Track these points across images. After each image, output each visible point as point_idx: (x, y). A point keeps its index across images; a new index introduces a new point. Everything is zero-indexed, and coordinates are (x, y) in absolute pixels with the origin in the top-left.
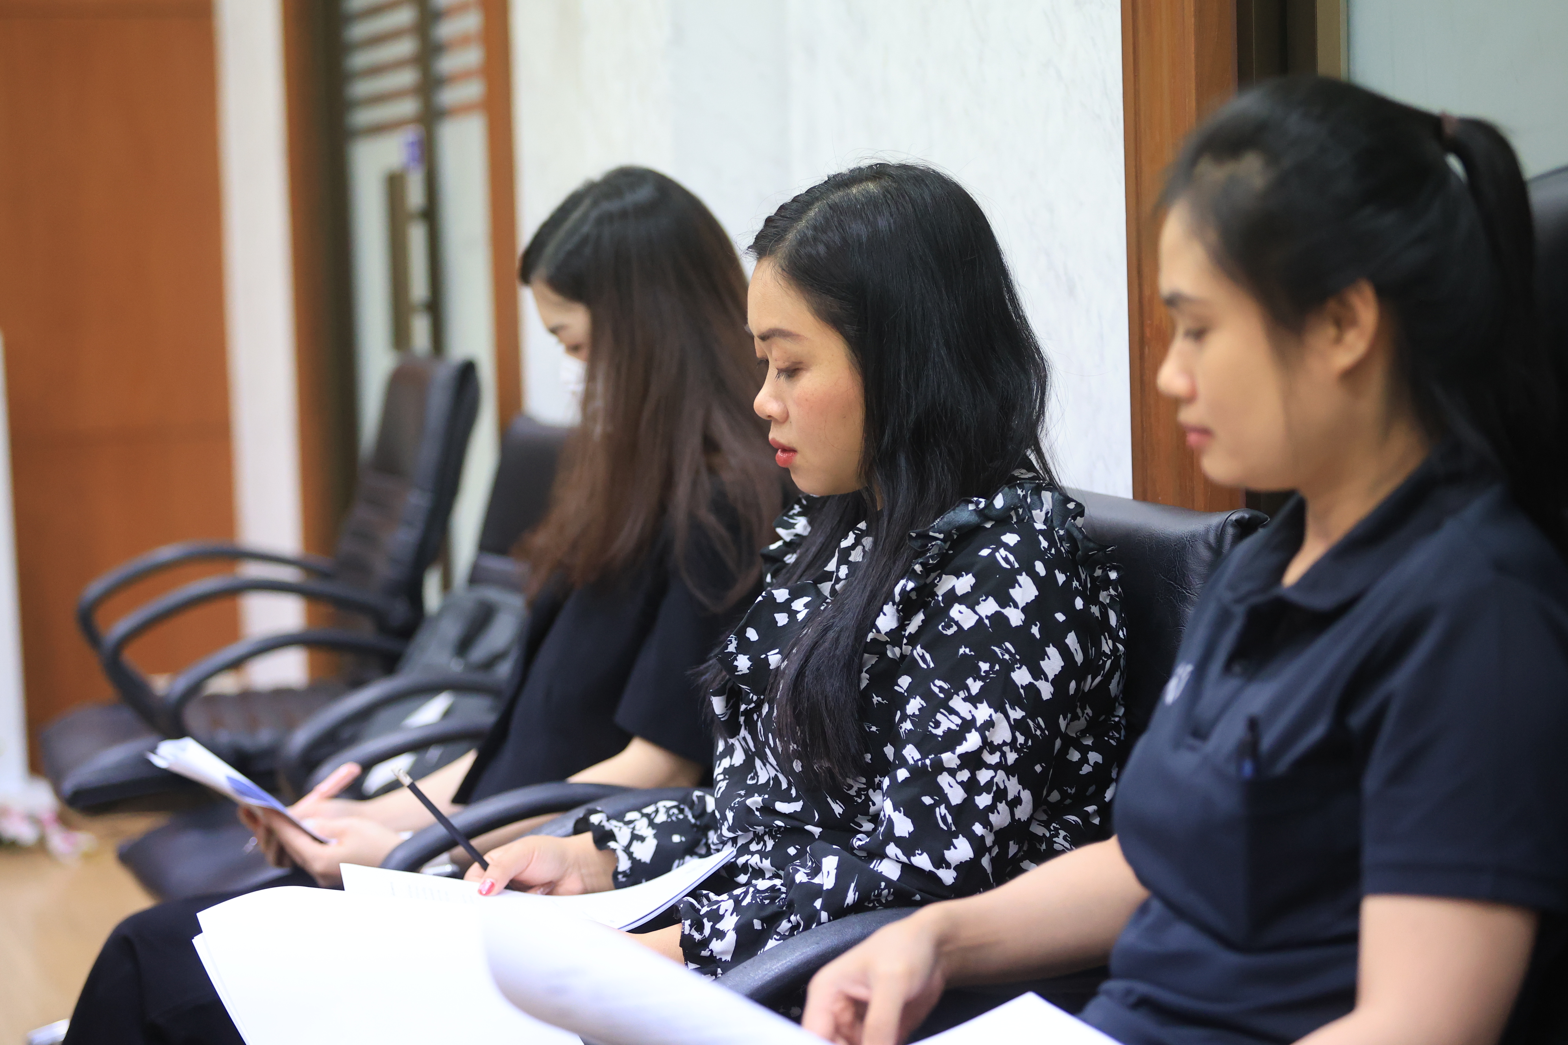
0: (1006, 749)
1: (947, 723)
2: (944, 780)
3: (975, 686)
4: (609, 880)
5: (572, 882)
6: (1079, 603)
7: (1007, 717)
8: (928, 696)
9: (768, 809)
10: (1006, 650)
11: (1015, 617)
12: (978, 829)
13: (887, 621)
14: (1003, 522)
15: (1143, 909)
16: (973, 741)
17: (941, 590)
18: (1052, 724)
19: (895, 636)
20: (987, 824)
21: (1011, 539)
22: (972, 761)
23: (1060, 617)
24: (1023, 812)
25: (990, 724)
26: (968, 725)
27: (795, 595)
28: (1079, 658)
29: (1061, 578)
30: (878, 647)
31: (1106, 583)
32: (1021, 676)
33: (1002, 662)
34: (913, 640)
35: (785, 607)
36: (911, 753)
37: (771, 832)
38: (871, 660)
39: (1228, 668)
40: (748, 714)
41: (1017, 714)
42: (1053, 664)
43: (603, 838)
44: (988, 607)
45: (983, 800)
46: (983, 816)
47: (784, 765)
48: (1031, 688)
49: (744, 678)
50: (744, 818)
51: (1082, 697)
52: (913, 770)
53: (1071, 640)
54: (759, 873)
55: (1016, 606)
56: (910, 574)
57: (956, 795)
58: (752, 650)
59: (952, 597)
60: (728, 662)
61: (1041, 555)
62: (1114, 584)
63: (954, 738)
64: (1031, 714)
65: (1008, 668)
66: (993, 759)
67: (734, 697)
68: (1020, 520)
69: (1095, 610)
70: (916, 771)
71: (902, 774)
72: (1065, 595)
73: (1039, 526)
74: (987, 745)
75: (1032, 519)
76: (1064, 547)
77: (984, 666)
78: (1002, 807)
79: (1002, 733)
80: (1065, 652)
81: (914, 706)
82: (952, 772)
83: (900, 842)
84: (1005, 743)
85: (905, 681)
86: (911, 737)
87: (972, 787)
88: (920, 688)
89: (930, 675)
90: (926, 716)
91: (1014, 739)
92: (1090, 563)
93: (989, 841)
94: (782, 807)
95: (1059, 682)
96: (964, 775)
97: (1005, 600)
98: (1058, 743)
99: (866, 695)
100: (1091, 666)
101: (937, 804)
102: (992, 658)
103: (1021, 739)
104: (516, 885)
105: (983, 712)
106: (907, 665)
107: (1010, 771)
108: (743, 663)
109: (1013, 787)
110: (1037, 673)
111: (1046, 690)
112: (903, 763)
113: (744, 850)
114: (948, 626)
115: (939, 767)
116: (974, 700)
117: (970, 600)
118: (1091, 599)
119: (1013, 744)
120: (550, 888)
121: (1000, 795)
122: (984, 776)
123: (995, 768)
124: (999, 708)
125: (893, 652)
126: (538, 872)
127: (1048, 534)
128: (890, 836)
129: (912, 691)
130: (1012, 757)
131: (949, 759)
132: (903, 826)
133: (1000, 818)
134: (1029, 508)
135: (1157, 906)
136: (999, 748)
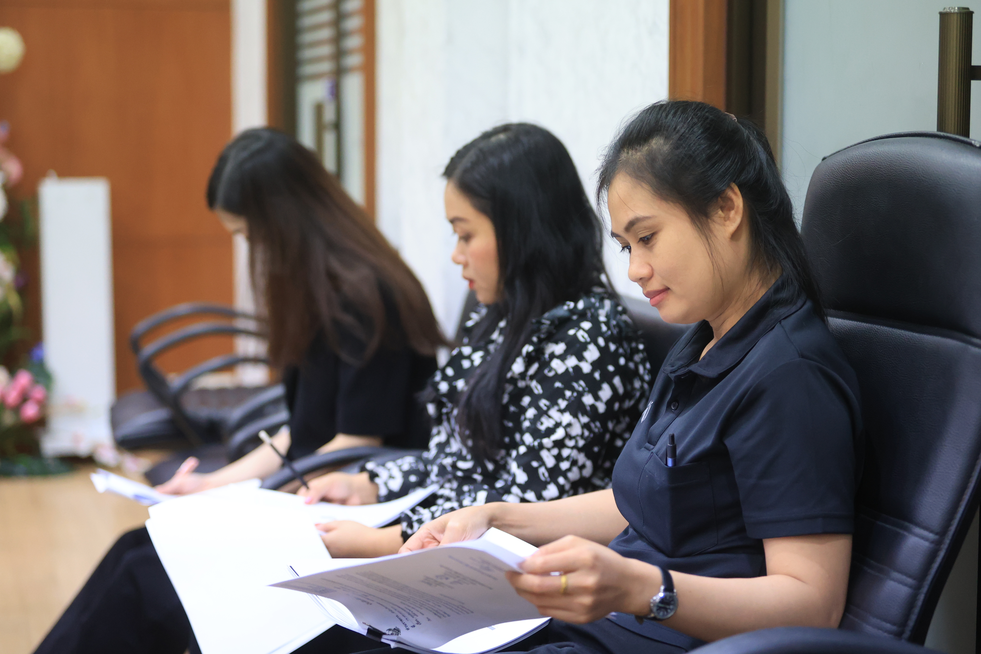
0: (578, 438)
1: (546, 423)
2: (544, 454)
3: (563, 404)
4: (374, 499)
5: (355, 499)
6: (622, 361)
7: (579, 421)
8: (538, 408)
9: (454, 466)
10: (580, 385)
11: (586, 368)
12: (561, 480)
13: (518, 367)
14: (583, 316)
15: (626, 532)
16: (560, 434)
17: (548, 351)
18: (604, 426)
19: (523, 375)
20: (566, 478)
21: (586, 325)
22: (560, 444)
23: (611, 368)
24: (587, 472)
25: (569, 425)
26: (558, 425)
27: (475, 350)
28: (621, 390)
29: (612, 347)
30: (513, 381)
31: (637, 351)
32: (588, 400)
33: (578, 392)
34: (532, 378)
35: (469, 357)
36: (528, 438)
37: (456, 478)
38: (509, 388)
39: (669, 406)
40: (447, 414)
41: (585, 419)
42: (606, 393)
43: (373, 476)
44: (572, 361)
45: (565, 465)
46: (564, 474)
47: (464, 442)
48: (593, 407)
49: (444, 395)
50: (442, 470)
51: (622, 412)
52: (529, 447)
53: (617, 381)
54: (448, 499)
55: (586, 361)
56: (531, 343)
57: (550, 462)
58: (450, 380)
59: (552, 356)
60: (435, 386)
61: (602, 334)
62: (642, 351)
63: (550, 432)
64: (593, 419)
65: (581, 394)
66: (571, 443)
67: (440, 405)
68: (592, 315)
69: (631, 365)
70: (530, 449)
71: (522, 450)
72: (615, 356)
73: (602, 318)
74: (568, 436)
75: (598, 315)
76: (615, 331)
77: (568, 393)
78: (575, 469)
79: (576, 430)
80: (613, 388)
81: (531, 413)
82: (549, 450)
83: (520, 486)
84: (577, 436)
85: (526, 400)
86: (528, 430)
87: (559, 458)
88: (534, 403)
89: (539, 397)
90: (536, 419)
91: (583, 434)
92: (629, 340)
93: (567, 487)
94: (462, 465)
95: (609, 403)
96: (555, 451)
97: (581, 358)
98: (608, 436)
99: (506, 407)
100: (628, 395)
101: (540, 466)
102: (573, 389)
103: (586, 433)
104: (325, 499)
105: (567, 418)
106: (528, 391)
107: (580, 450)
108: (444, 387)
109: (582, 458)
110: (597, 398)
111: (601, 408)
112: (523, 443)
113: (442, 487)
114: (550, 371)
115: (541, 446)
116: (562, 411)
117: (562, 358)
118: (629, 358)
119: (582, 436)
120: (343, 502)
121: (574, 463)
122: (566, 452)
123: (572, 448)
124: (575, 416)
125: (521, 384)
126: (337, 493)
127: (607, 324)
128: (514, 482)
129: (530, 405)
130: (581, 443)
131: (547, 442)
132: (522, 477)
133: (574, 475)
134: (597, 309)
135: (631, 530)
136: (574, 438)
